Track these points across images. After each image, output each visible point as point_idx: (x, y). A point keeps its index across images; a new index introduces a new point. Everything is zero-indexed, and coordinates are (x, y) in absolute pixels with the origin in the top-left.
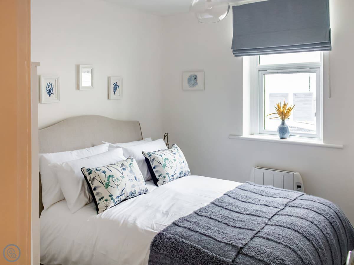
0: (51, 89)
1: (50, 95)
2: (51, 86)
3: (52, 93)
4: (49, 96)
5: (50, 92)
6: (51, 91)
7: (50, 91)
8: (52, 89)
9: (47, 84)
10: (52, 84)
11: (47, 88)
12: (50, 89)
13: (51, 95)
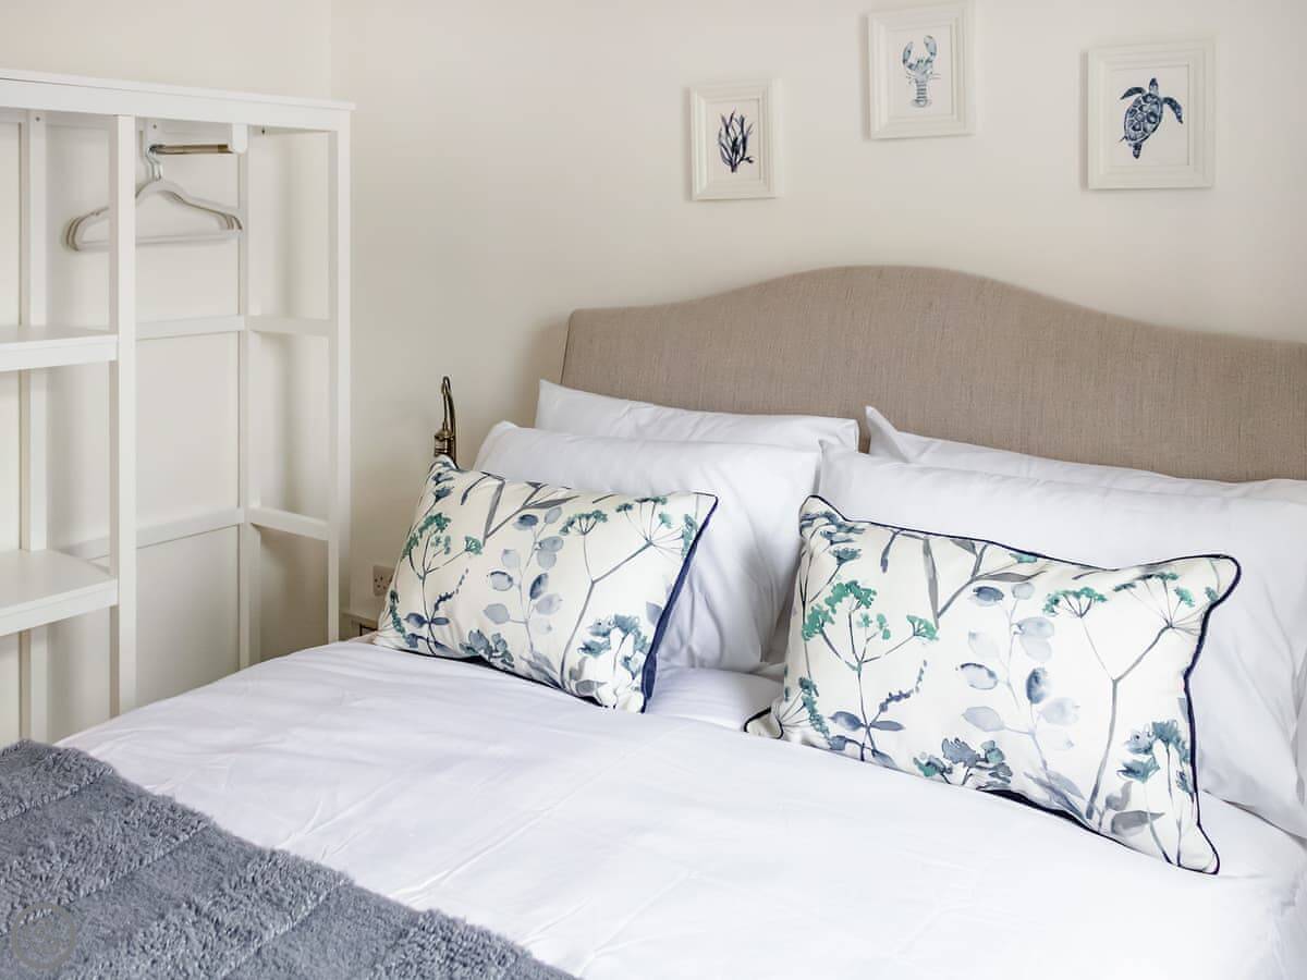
0: (740, 138)
1: (734, 167)
2: (738, 130)
3: (741, 159)
4: (730, 168)
5: (737, 153)
6: (741, 152)
7: (735, 149)
8: (744, 140)
9: (724, 120)
10: (743, 120)
11: (720, 135)
12: (736, 139)
13: (739, 168)
